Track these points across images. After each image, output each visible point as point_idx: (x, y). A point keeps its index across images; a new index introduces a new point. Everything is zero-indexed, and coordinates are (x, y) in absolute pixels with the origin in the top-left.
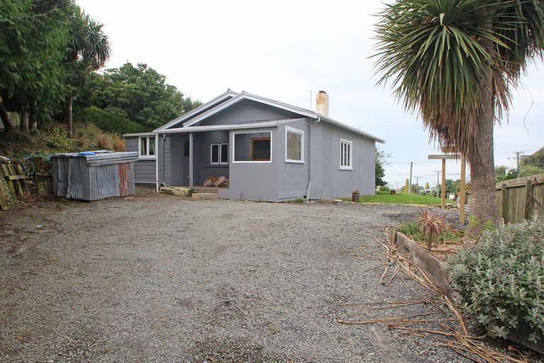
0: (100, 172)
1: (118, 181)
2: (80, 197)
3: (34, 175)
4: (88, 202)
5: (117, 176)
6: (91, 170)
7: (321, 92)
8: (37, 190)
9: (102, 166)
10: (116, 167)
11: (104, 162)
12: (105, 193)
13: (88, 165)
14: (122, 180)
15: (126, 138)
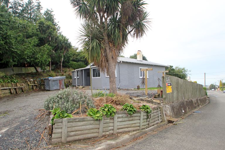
0: (53, 83)
1: (59, 85)
2: (49, 89)
3: (41, 84)
4: (50, 90)
5: (58, 83)
6: (50, 82)
7: (138, 51)
8: (41, 88)
9: (53, 81)
10: (58, 81)
11: (54, 80)
12: (55, 88)
13: (49, 81)
14: (60, 84)
15: (72, 72)
